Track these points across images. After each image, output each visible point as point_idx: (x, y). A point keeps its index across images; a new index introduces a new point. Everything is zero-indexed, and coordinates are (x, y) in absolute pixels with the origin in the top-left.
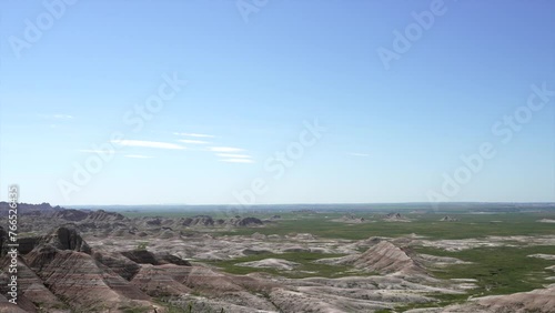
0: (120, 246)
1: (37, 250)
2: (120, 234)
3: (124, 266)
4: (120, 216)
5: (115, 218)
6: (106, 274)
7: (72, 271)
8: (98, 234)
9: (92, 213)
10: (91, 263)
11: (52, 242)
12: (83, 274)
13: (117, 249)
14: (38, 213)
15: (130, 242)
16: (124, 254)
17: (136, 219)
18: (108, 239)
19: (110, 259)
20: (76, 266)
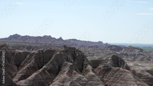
0: (142, 66)
1: (101, 66)
2: (142, 60)
3: (148, 78)
4: (141, 50)
5: (138, 51)
6: (138, 82)
7: (119, 79)
8: (130, 59)
9: (125, 47)
10: (130, 75)
11: (109, 62)
12: (126, 81)
13: (141, 68)
14: (97, 47)
15: (148, 65)
16: (148, 71)
17: (150, 52)
18: (136, 62)
19: (140, 74)
20: (122, 76)
